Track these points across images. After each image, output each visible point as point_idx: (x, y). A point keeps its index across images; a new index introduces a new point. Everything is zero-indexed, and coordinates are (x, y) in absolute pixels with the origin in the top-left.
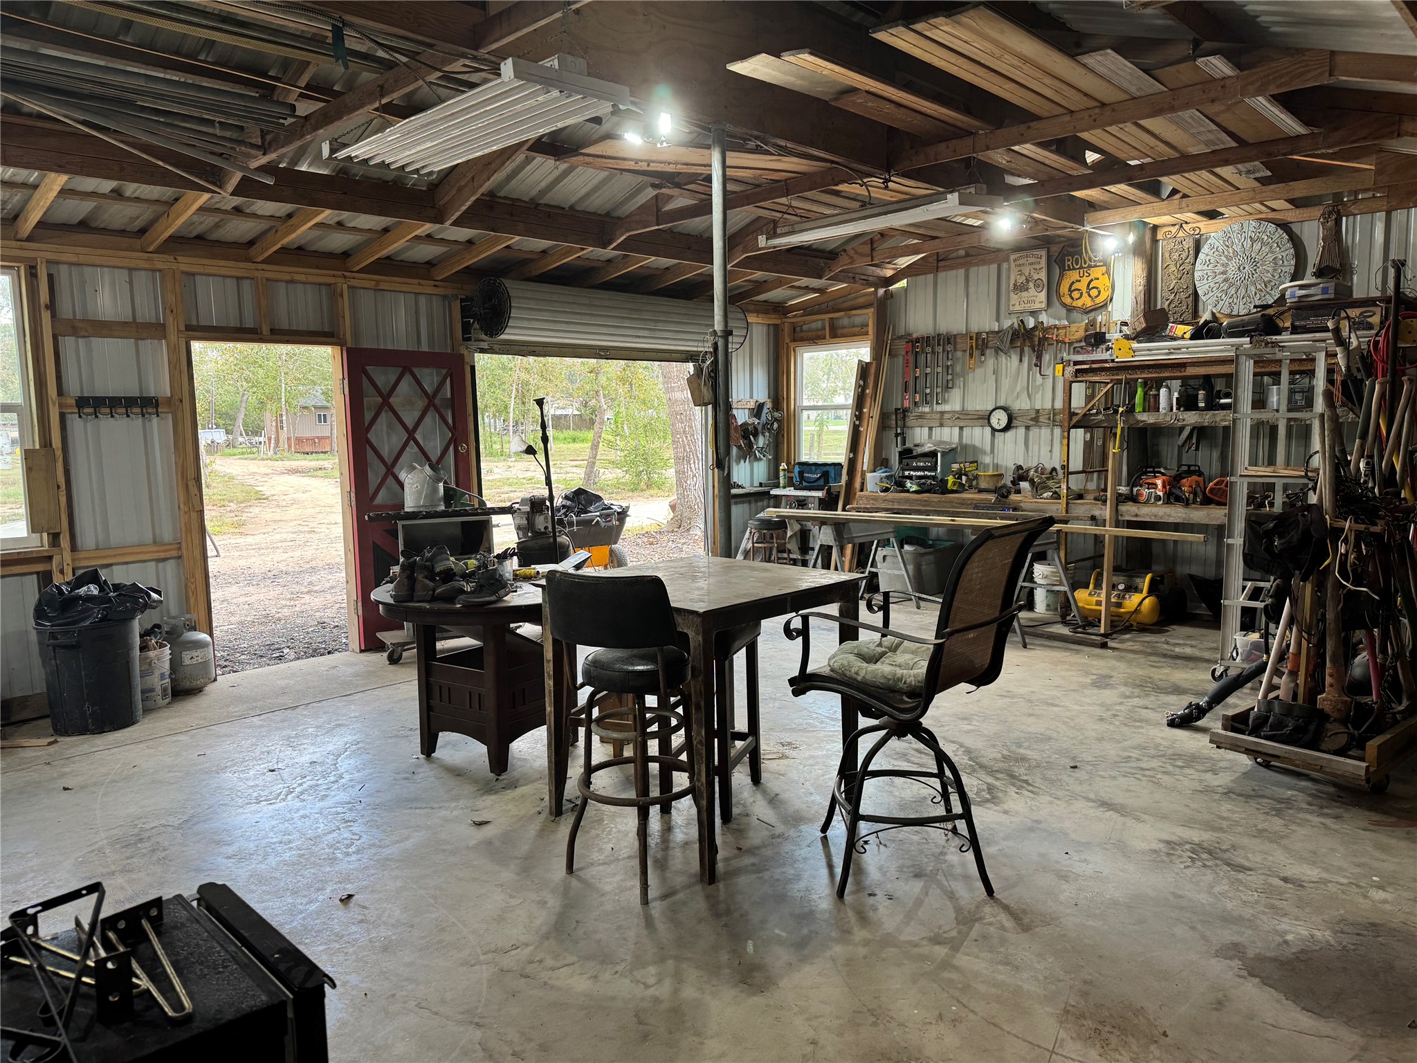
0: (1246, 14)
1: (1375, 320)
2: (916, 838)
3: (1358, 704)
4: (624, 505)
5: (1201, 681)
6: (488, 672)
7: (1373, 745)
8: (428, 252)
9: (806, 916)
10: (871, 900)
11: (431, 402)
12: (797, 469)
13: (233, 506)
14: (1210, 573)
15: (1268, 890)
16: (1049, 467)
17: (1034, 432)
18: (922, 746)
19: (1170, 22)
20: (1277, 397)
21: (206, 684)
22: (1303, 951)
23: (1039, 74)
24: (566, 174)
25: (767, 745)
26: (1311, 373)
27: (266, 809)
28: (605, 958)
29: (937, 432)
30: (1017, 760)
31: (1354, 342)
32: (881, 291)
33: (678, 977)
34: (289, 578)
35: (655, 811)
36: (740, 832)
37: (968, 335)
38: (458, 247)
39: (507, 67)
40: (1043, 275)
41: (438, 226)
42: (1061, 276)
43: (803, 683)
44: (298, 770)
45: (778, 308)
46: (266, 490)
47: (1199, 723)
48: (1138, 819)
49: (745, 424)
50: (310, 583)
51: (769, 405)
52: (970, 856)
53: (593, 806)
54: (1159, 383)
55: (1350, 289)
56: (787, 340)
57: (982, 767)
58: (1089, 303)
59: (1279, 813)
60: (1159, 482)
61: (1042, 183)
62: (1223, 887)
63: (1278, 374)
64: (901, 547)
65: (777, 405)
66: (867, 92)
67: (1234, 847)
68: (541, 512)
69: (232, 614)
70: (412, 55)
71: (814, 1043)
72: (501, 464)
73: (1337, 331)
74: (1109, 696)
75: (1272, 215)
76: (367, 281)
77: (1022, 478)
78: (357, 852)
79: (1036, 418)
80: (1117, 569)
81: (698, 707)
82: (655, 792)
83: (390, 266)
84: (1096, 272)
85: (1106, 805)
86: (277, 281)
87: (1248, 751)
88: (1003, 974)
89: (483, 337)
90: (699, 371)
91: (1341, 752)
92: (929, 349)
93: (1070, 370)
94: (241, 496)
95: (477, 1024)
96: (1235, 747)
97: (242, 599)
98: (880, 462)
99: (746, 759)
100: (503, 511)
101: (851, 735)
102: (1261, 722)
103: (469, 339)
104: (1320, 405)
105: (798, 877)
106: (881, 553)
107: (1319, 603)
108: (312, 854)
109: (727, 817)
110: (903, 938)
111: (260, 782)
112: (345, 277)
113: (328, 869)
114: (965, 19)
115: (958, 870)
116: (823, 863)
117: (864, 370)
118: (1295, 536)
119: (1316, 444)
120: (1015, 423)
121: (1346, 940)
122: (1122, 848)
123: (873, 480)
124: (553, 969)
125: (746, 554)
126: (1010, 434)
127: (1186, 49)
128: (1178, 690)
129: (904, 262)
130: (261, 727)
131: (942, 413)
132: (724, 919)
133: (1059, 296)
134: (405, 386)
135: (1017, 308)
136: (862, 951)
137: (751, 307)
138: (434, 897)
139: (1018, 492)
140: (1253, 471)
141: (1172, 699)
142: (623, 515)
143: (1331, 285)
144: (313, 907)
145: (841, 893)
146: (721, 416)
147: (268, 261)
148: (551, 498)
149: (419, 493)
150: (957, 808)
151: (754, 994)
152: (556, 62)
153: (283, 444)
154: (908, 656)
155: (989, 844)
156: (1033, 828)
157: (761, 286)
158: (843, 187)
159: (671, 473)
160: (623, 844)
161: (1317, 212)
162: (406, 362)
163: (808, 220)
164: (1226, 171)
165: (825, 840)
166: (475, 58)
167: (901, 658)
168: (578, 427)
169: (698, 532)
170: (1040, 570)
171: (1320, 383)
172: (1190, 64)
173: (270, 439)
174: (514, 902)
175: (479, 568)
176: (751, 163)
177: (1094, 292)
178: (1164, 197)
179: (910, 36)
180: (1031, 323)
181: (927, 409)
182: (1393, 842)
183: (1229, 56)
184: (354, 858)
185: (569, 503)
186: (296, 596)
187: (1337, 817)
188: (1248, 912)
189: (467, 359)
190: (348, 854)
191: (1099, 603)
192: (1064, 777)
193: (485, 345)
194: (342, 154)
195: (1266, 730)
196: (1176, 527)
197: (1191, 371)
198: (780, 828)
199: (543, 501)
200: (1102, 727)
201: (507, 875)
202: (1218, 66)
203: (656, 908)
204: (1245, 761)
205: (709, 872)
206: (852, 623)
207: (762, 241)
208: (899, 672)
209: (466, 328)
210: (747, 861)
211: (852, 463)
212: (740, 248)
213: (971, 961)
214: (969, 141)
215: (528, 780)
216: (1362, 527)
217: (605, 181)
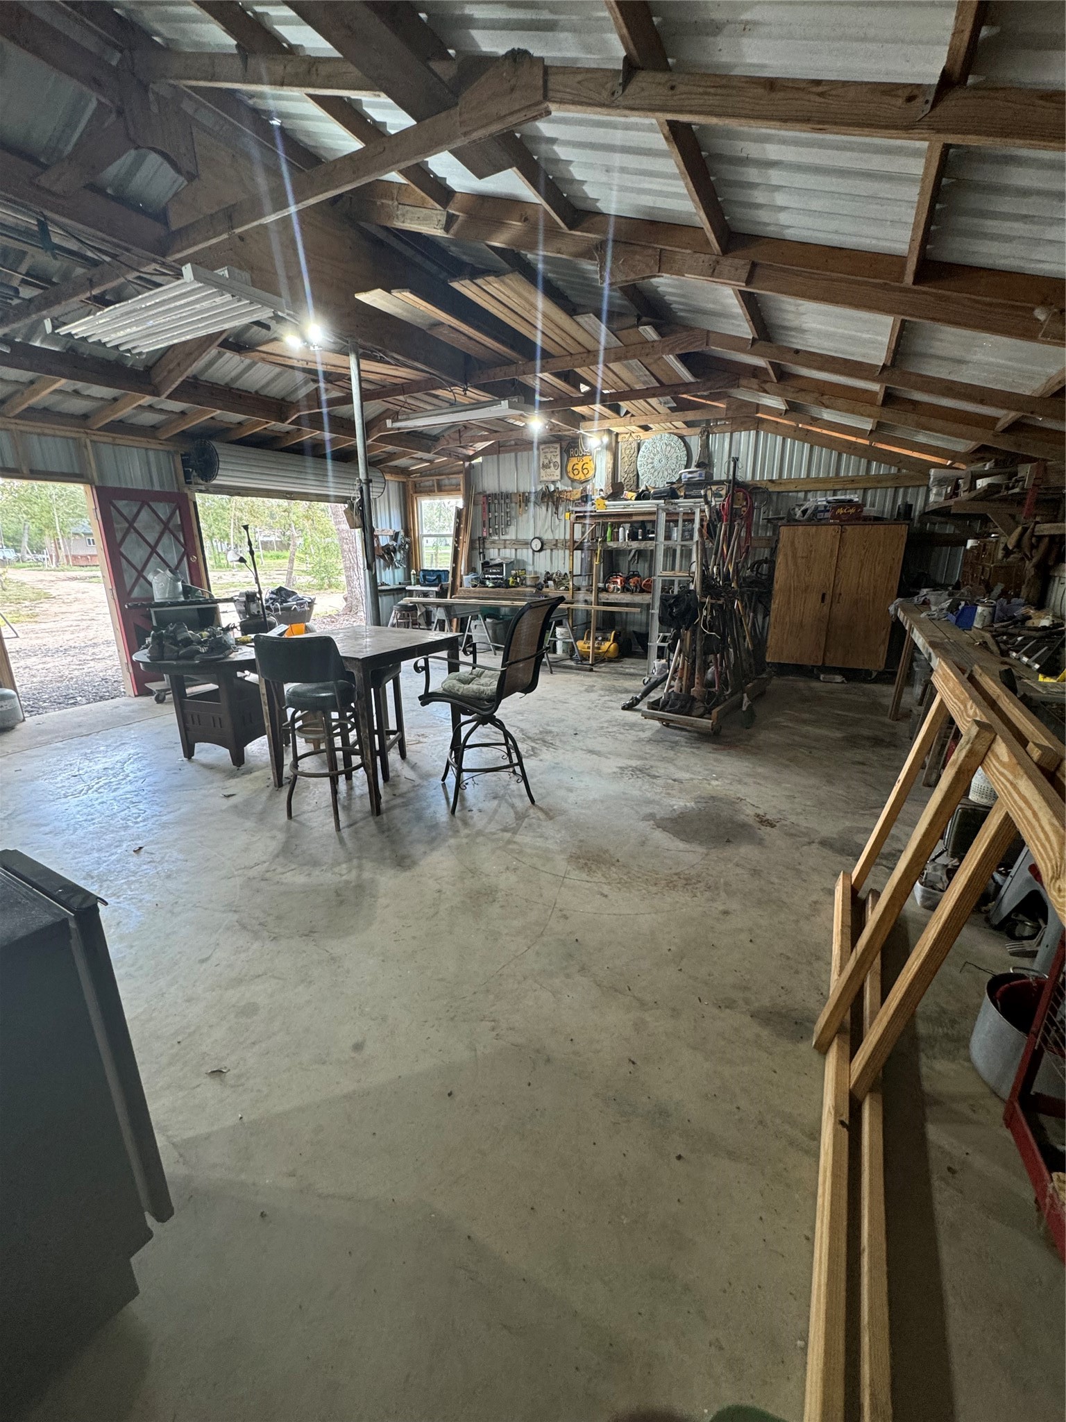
0: (664, 301)
1: (723, 492)
2: (494, 778)
3: (709, 692)
4: (312, 597)
5: (638, 685)
6: (224, 703)
7: (715, 712)
8: (150, 418)
9: (434, 826)
10: (470, 814)
11: (166, 527)
12: (421, 573)
13: (27, 603)
14: (643, 630)
15: (666, 786)
16: (563, 573)
17: (555, 552)
18: (497, 730)
19: (626, 303)
20: (676, 534)
21: (16, 724)
22: (682, 813)
23: (553, 326)
24: (250, 367)
25: (408, 737)
26: (692, 521)
27: (74, 801)
28: (315, 863)
29: (502, 551)
30: (547, 733)
31: (713, 504)
32: (467, 464)
33: (360, 868)
34: (77, 651)
35: (342, 778)
36: (394, 786)
37: (519, 494)
38: (175, 416)
39: (187, 270)
40: (558, 459)
41: (157, 398)
42: (568, 460)
43: (427, 698)
44: (95, 774)
45: (404, 471)
46: (54, 593)
47: (637, 707)
48: (607, 757)
49: (388, 545)
50: (93, 654)
51: (402, 533)
52: (522, 784)
53: (301, 781)
54: (618, 525)
55: (712, 475)
56: (411, 492)
57: (529, 738)
58: (583, 478)
59: (672, 749)
60: (619, 581)
61: (556, 400)
62: (647, 786)
63: (677, 521)
64: (485, 620)
65: (407, 533)
66: (450, 326)
67: (652, 767)
68: (254, 601)
69: (34, 676)
70: (114, 256)
71: (439, 891)
72: (227, 573)
73: (706, 496)
74: (593, 696)
75: (676, 431)
76: (106, 437)
77: (549, 579)
78: (144, 821)
79: (556, 545)
80: (598, 629)
81: (363, 717)
82: (341, 767)
83: (121, 427)
84: (586, 459)
85: (591, 752)
86: (31, 433)
87: (659, 719)
88: (539, 842)
89: (201, 482)
90: (352, 506)
91: (701, 716)
92: (496, 501)
93: (573, 516)
94: (33, 596)
95: (235, 911)
96: (653, 717)
97: (42, 666)
98: (471, 569)
99: (397, 745)
100: (226, 600)
101: (457, 726)
102: (666, 703)
103: (190, 483)
104: (696, 536)
105: (429, 806)
106: (474, 623)
107: (693, 641)
108: (110, 825)
109: (386, 778)
110: (487, 831)
111: (66, 784)
112: (87, 433)
113: (123, 833)
114: (507, 279)
115: (516, 793)
116: (443, 797)
117: (459, 514)
118: (683, 607)
119: (694, 558)
120: (545, 547)
121: (700, 805)
122: (599, 773)
123: (467, 580)
124: (283, 873)
125: (393, 626)
126: (542, 553)
127: (634, 321)
128: (627, 691)
129: (480, 446)
130: (64, 748)
131: (505, 540)
132: (386, 834)
133: (567, 472)
134: (145, 515)
135: (545, 479)
136: (465, 841)
137: (387, 470)
138: (200, 842)
139: (547, 587)
140: (665, 573)
141: (623, 696)
142: (311, 604)
143: (704, 472)
144: (114, 857)
145: (453, 811)
146: (368, 535)
147: (18, 417)
148: (260, 592)
149: (164, 589)
150: (515, 760)
151: (405, 870)
152: (226, 272)
153: (63, 560)
154: (487, 679)
155: (532, 777)
156: (556, 767)
157: (392, 456)
158: (439, 392)
159: (343, 578)
160: (323, 799)
161: (698, 430)
162: (143, 498)
163: (415, 412)
164: (653, 401)
165: (444, 785)
166: (163, 264)
167: (483, 680)
168: (280, 549)
169: (362, 614)
170: (559, 630)
171: (697, 525)
172: (635, 329)
173: (51, 556)
174: (254, 839)
175: (209, 637)
176: (379, 370)
177: (585, 471)
178: (622, 415)
179: (474, 288)
180: (552, 488)
181: (496, 538)
182: (722, 758)
183: (657, 328)
184: (141, 824)
185: (274, 596)
186: (85, 662)
187: (698, 748)
188: (657, 798)
189: (190, 497)
190: (136, 823)
191: (589, 648)
192: (571, 740)
193: (203, 488)
194: (63, 331)
195: (668, 708)
196: (627, 605)
197: (635, 518)
198: (418, 781)
199: (254, 594)
200: (589, 712)
201: (249, 824)
202: (649, 332)
203: (345, 833)
204: (657, 724)
205: (376, 809)
206: (456, 661)
207: (389, 423)
208: (482, 688)
209: (187, 475)
210: (399, 801)
211: (455, 570)
212: (376, 429)
213: (524, 838)
214: (513, 368)
215: (259, 768)
216: (714, 601)
217: (279, 375)
